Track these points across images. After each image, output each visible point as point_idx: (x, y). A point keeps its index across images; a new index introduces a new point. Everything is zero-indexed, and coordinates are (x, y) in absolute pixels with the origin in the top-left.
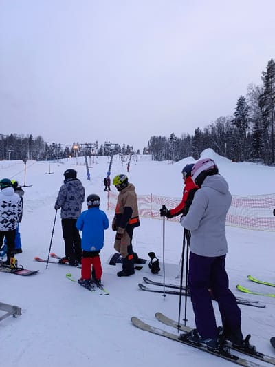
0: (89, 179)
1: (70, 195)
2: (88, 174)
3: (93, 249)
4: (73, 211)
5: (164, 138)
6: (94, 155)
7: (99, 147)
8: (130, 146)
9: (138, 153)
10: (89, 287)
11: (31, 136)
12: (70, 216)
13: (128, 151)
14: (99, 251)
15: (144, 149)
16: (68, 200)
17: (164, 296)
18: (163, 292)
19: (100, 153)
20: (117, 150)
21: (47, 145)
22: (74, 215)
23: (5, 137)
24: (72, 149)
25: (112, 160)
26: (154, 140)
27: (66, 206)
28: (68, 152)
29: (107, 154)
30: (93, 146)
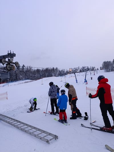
0: (77, 82)
1: (53, 90)
2: (77, 81)
3: (64, 109)
4: (54, 96)
5: (110, 62)
6: (78, 72)
7: (80, 69)
8: (94, 67)
9: (98, 69)
10: (62, 122)
11: (54, 68)
12: (54, 97)
13: (93, 69)
14: (65, 110)
15: (101, 67)
16: (52, 92)
17: (91, 130)
18: (90, 128)
19: (81, 71)
20: (88, 69)
21: (59, 71)
22: (55, 97)
23: (45, 69)
24: (69, 71)
25: (86, 74)
26: (105, 63)
27: (52, 94)
28: (68, 72)
29: (83, 71)
30: (77, 69)
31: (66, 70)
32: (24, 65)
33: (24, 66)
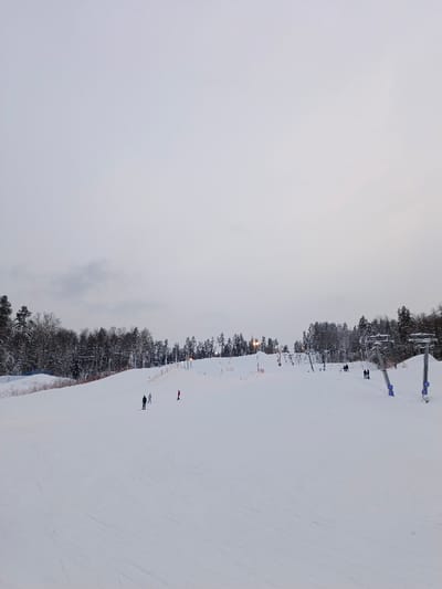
0: (391, 394)
2: (390, 387)
31: (171, 346)
32: (29, 309)
33: (24, 312)
